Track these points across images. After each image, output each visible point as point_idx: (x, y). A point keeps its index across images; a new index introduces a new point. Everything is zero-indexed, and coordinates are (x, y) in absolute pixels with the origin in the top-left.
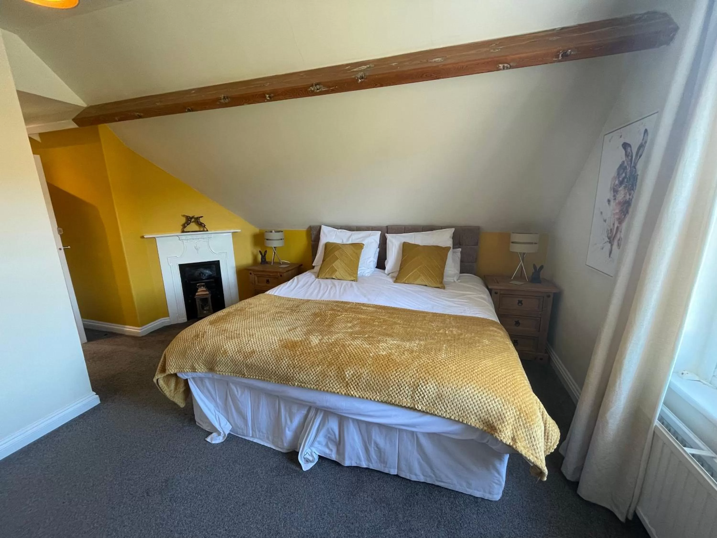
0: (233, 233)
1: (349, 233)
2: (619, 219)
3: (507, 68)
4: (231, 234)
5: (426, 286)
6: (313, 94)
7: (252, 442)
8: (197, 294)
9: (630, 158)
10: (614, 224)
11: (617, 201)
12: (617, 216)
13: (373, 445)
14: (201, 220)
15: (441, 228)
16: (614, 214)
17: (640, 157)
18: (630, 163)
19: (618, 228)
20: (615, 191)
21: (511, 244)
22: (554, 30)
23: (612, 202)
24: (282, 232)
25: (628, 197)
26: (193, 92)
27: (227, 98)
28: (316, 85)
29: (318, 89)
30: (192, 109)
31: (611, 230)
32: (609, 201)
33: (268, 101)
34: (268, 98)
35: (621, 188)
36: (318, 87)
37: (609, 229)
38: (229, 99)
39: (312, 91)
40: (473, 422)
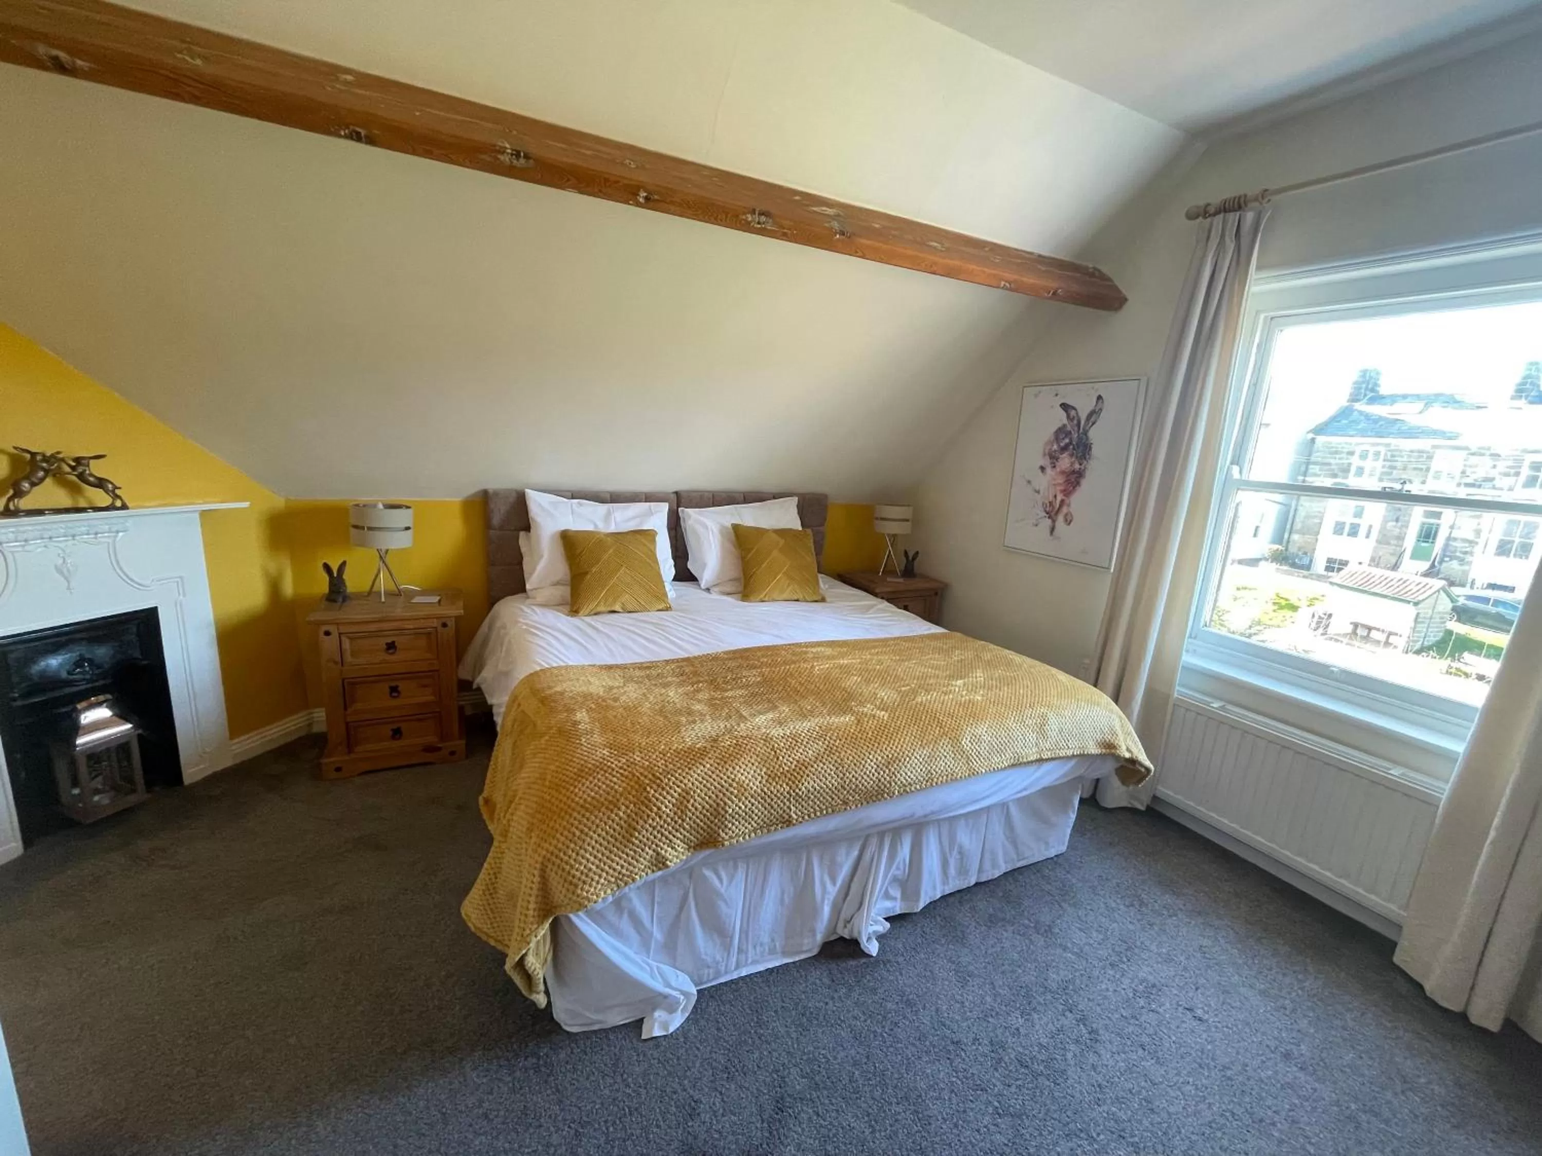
0: (204, 514)
1: (602, 508)
2: (1065, 490)
3: (1007, 289)
4: (197, 515)
5: (797, 600)
6: (747, 227)
7: (742, 978)
8: (80, 741)
9: (1075, 422)
10: (1055, 496)
11: (1058, 470)
12: (1062, 488)
13: (955, 852)
14: (97, 469)
15: (775, 496)
16: (1054, 485)
17: (1093, 424)
18: (1076, 429)
19: (1062, 501)
20: (1053, 458)
21: (877, 522)
22: (1031, 253)
23: (1049, 471)
24: (408, 507)
25: (1077, 466)
26: (349, 78)
27: (527, 157)
28: (761, 214)
29: (759, 223)
30: (366, 137)
31: (1050, 503)
32: (1043, 469)
33: (638, 204)
34: (641, 200)
35: (1064, 455)
36: (763, 219)
37: (1047, 502)
38: (531, 161)
39: (746, 220)
40: (1093, 750)
